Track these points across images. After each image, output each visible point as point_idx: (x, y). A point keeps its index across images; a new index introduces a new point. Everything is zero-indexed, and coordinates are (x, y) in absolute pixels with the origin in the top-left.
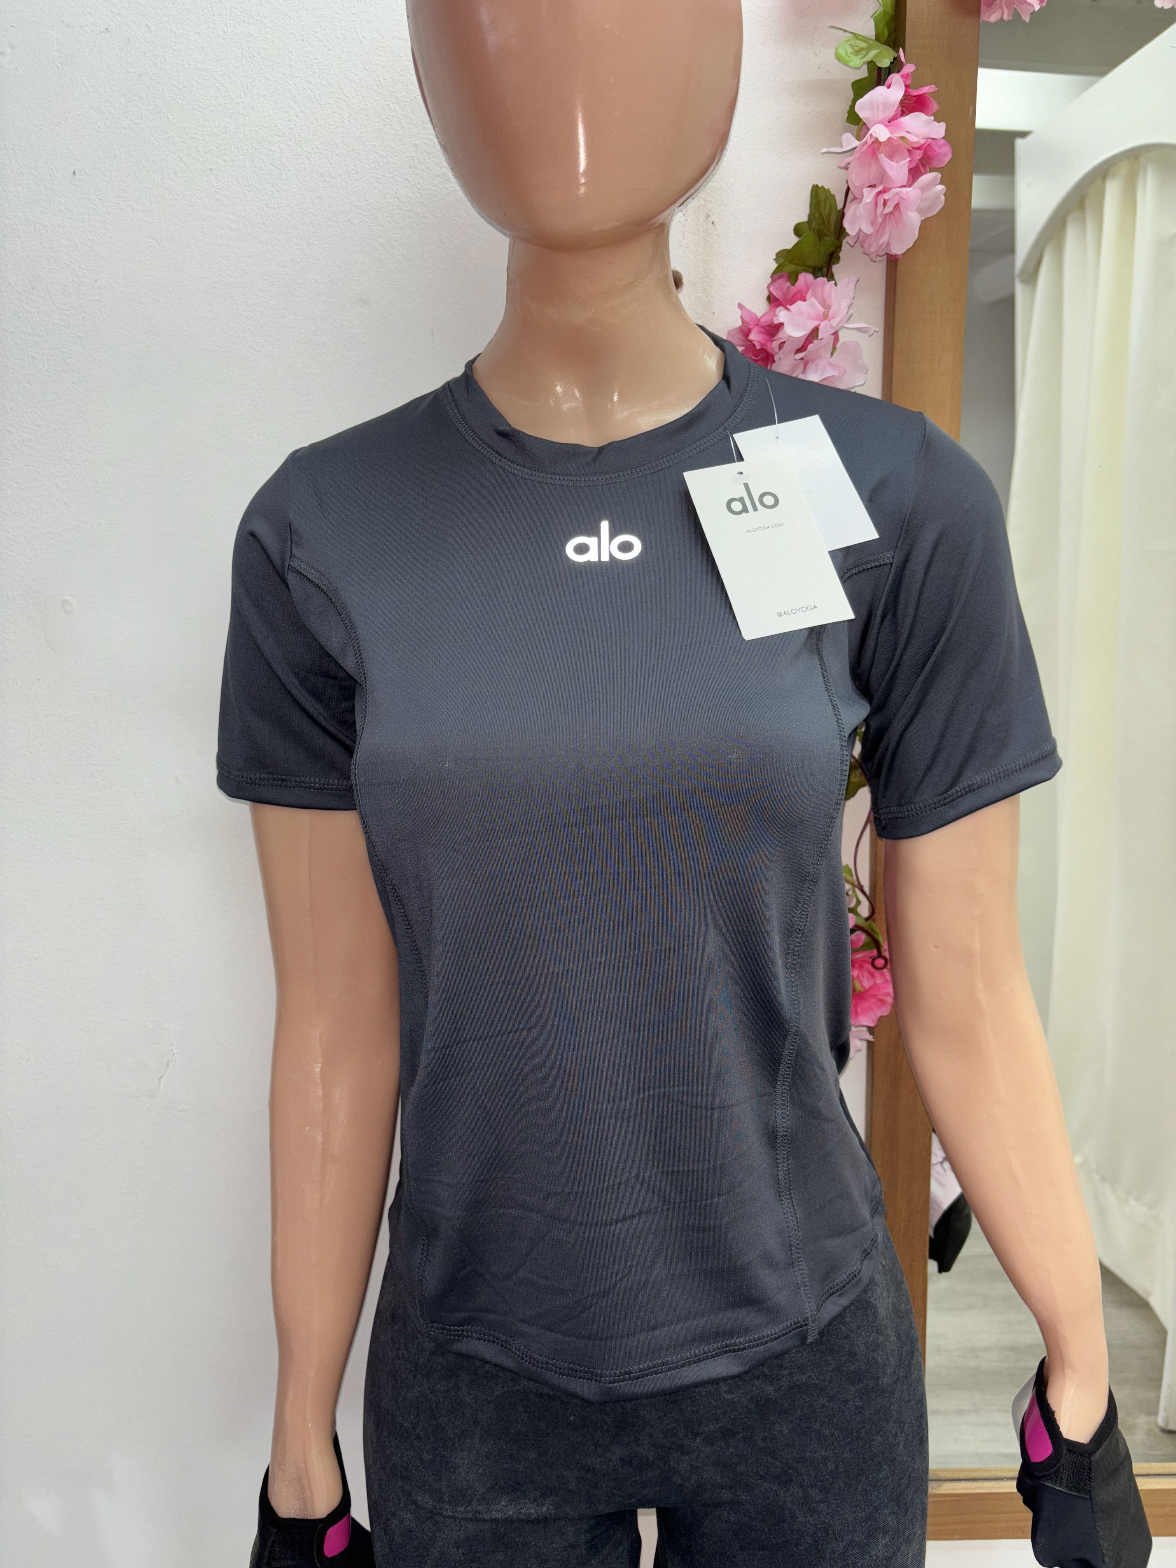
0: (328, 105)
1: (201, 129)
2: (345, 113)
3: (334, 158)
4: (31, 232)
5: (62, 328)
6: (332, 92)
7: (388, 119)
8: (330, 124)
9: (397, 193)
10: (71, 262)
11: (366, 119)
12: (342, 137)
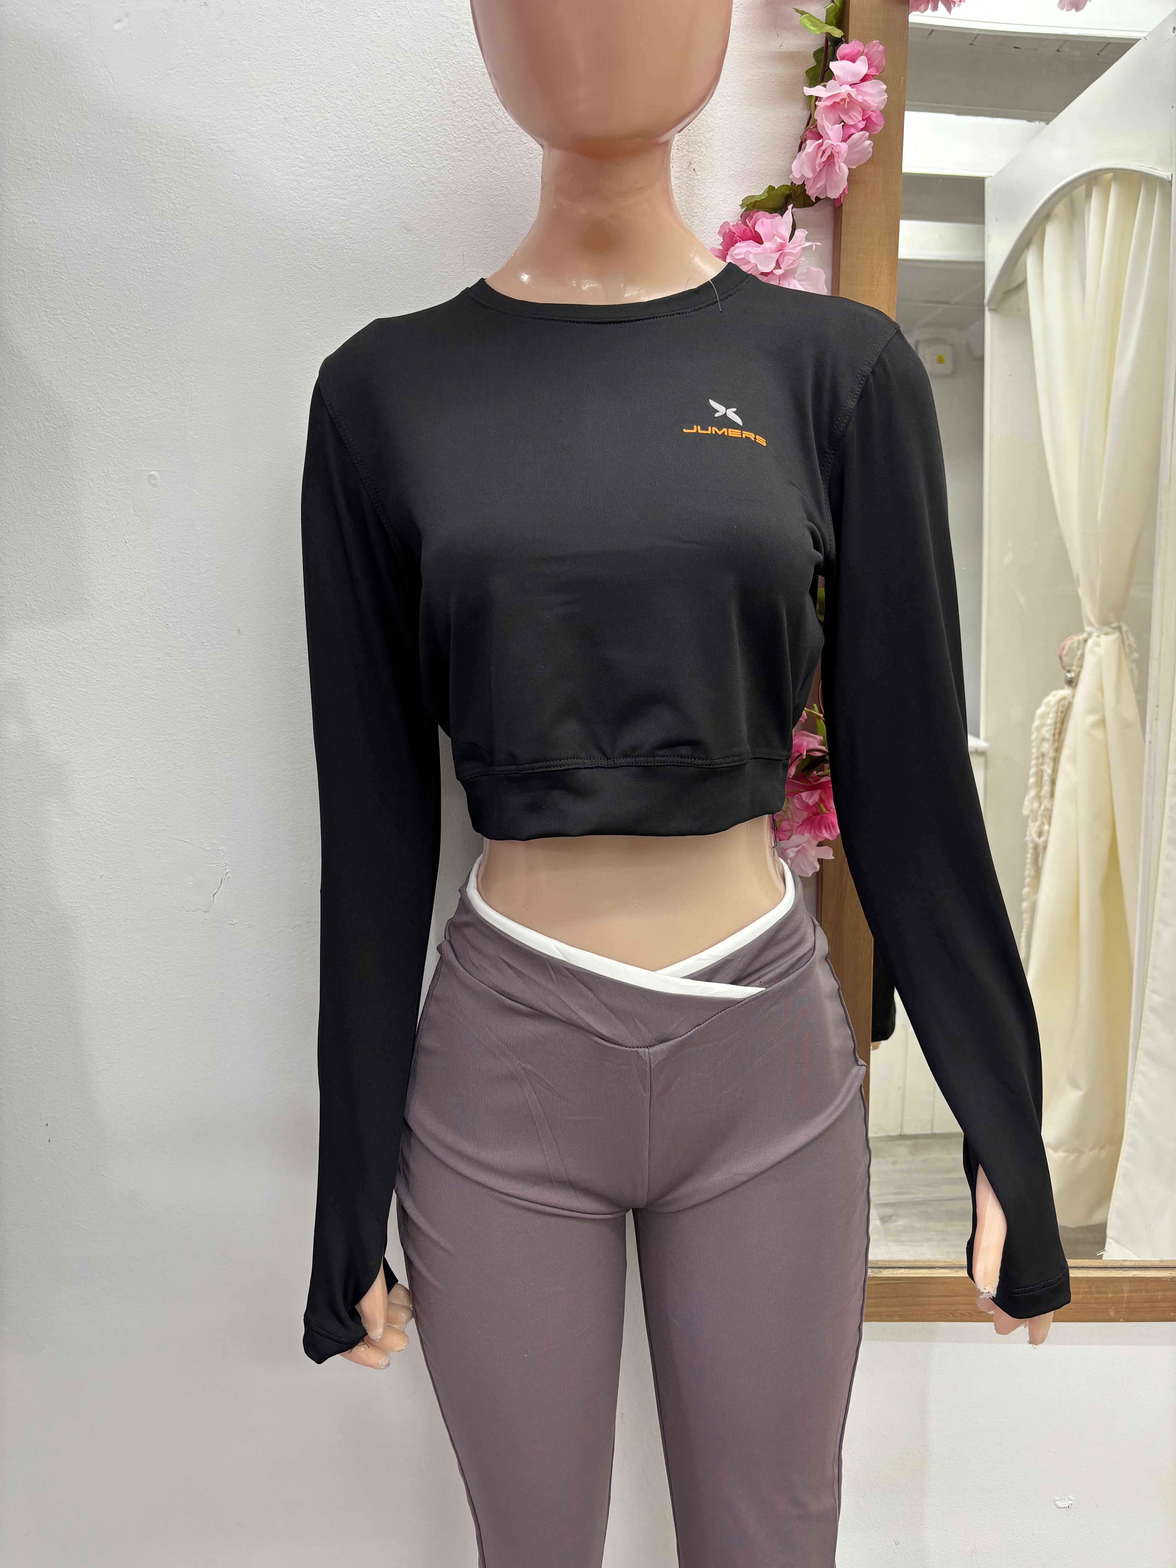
0: (383, 68)
1: (279, 85)
2: (397, 75)
3: (386, 111)
4: (137, 166)
5: (159, 246)
6: (387, 58)
7: (432, 80)
8: (384, 84)
9: (436, 139)
10: (168, 191)
11: (413, 80)
12: (394, 94)
